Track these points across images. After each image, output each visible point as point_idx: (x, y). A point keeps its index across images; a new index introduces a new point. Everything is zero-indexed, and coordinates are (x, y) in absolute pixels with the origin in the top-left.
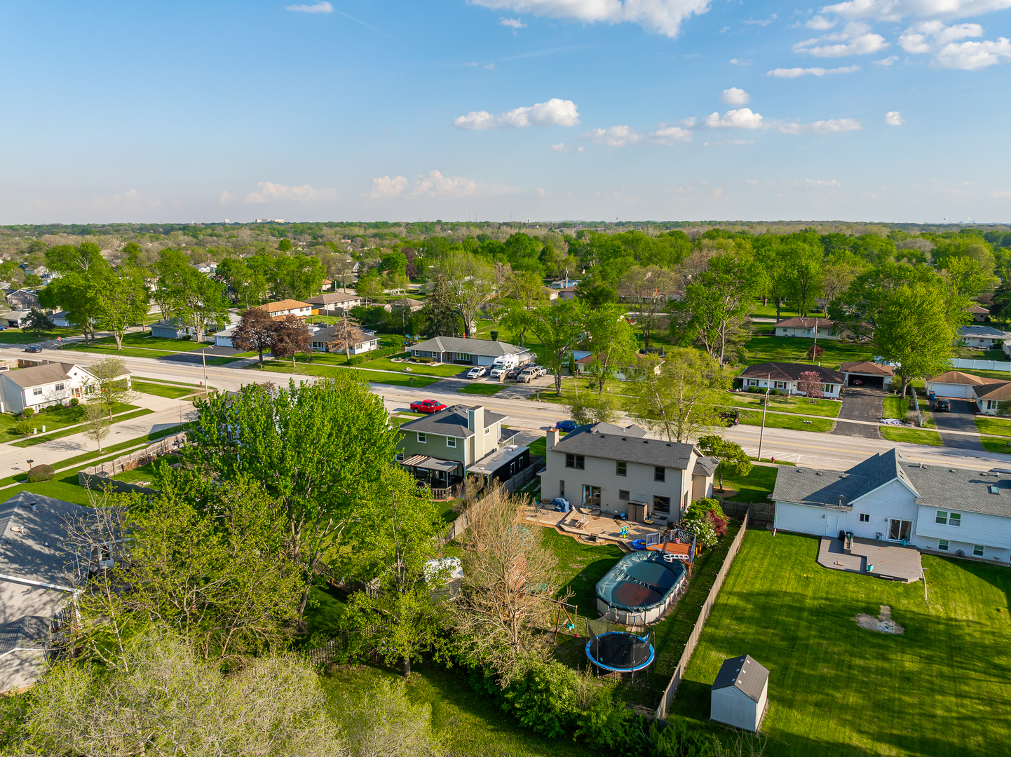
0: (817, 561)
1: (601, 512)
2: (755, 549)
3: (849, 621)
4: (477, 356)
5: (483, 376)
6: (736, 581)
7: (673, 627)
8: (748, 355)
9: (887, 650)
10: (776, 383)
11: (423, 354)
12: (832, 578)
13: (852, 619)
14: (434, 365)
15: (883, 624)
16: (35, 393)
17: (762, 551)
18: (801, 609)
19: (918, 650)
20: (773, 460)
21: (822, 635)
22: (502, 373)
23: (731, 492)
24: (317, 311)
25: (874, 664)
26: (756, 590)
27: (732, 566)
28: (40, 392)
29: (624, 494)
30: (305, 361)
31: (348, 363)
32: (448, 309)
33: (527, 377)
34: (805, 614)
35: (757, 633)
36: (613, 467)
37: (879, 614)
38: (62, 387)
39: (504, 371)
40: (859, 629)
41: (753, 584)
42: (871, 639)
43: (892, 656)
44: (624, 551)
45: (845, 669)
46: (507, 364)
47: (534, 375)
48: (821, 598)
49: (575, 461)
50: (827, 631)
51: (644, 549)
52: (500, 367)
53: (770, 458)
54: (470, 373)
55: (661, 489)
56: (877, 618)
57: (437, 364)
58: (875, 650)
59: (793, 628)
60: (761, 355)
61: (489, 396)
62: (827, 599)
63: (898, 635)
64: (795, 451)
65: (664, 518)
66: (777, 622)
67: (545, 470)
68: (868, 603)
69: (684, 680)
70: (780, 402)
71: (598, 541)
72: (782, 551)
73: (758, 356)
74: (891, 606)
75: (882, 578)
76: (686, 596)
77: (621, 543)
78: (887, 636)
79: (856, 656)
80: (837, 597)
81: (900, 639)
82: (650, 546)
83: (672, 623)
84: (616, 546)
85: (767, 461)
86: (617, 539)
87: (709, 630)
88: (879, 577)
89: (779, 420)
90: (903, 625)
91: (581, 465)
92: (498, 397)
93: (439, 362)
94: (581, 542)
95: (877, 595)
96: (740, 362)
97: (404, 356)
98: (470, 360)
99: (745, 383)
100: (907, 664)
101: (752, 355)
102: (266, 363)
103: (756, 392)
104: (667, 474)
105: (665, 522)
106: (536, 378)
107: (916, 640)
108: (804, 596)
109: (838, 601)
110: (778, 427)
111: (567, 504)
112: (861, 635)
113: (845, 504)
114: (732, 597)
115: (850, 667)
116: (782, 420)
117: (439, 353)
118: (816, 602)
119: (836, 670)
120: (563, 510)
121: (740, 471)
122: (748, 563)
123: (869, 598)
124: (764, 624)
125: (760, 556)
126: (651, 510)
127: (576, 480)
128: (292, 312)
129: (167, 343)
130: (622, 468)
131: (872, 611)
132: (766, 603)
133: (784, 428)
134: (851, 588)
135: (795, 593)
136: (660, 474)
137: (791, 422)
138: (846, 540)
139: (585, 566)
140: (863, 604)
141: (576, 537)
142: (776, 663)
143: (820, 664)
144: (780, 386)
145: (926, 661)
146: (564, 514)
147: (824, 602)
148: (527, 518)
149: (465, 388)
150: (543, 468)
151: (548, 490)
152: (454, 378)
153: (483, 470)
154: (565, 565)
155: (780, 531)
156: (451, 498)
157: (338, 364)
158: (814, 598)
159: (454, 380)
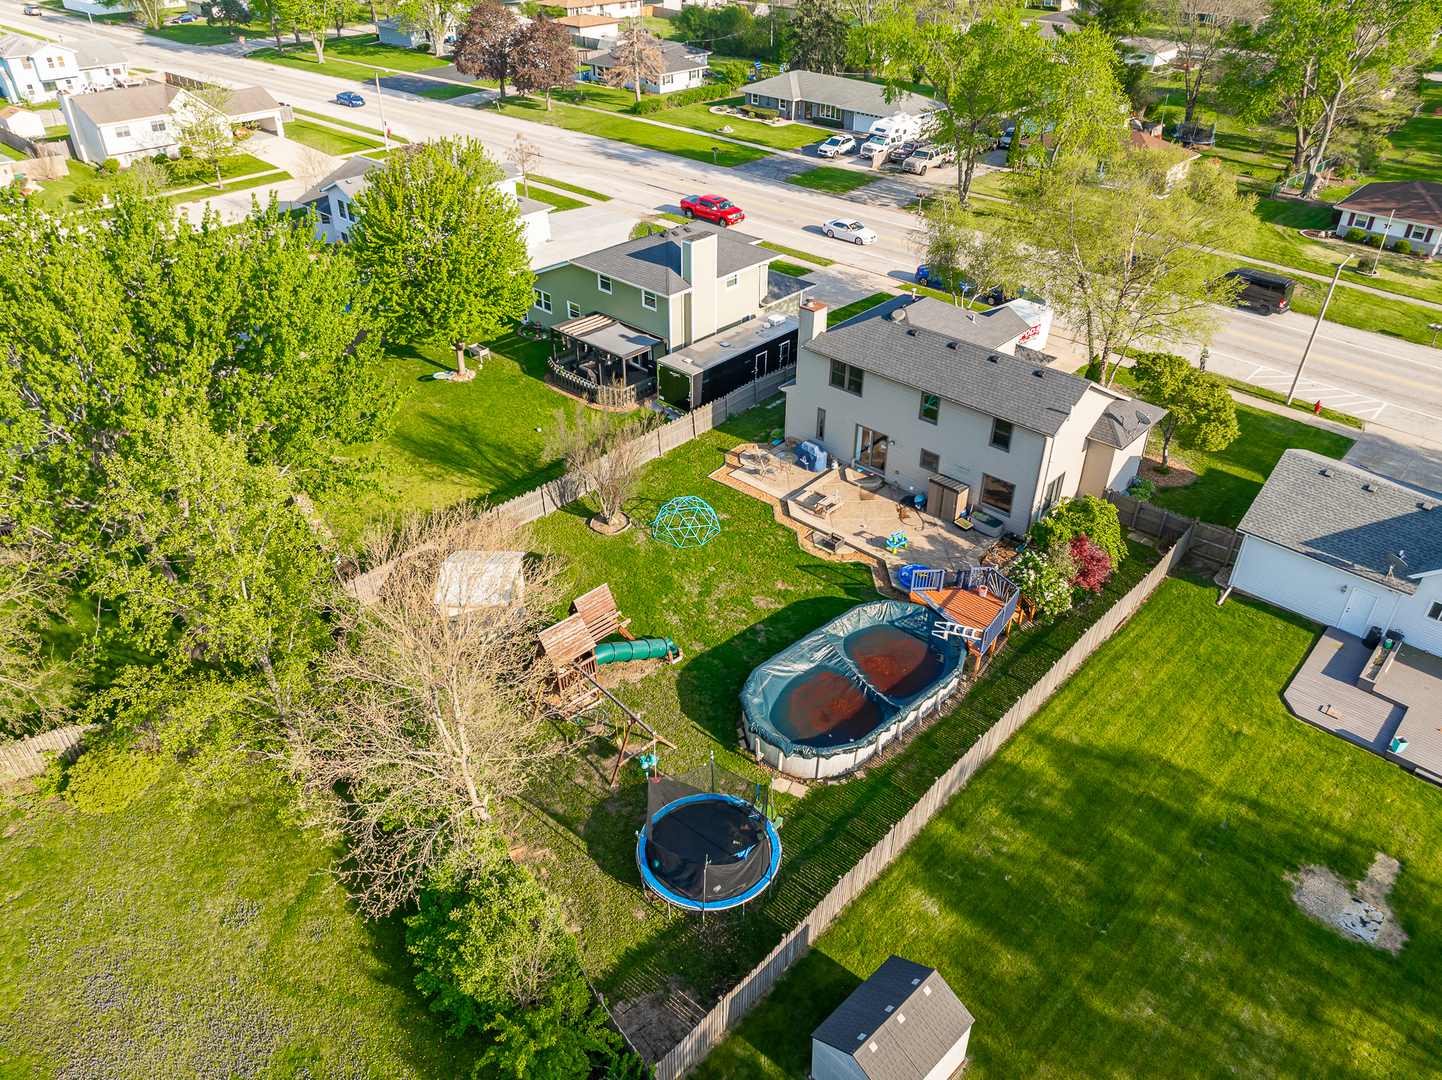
0: (1281, 694)
1: (884, 483)
2: (1158, 631)
3: (1276, 880)
4: (852, 113)
5: (848, 153)
6: (1071, 707)
7: (870, 799)
8: (1388, 153)
9: (1331, 992)
10: (1410, 227)
11: (764, 102)
12: (1295, 747)
13: (1287, 877)
14: (777, 125)
15: (1358, 911)
16: (119, 135)
17: (1172, 640)
18: (1179, 819)
19: (1411, 1013)
20: (1316, 408)
21: (1192, 907)
22: (879, 151)
23: (1183, 473)
24: (649, 10)
25: (1276, 1024)
26: (1102, 744)
27: (1086, 664)
28: (127, 134)
29: (929, 460)
30: (573, 101)
31: (635, 110)
32: (828, 16)
33: (920, 164)
34: (1181, 837)
35: (1042, 862)
36: (915, 404)
37: (1362, 877)
38: (162, 126)
39: (885, 148)
40: (1289, 910)
41: (1104, 724)
42: (1302, 947)
43: (1334, 1014)
44: (878, 583)
45: (1197, 1024)
46: (892, 135)
47: (937, 160)
48: (1242, 800)
49: (847, 377)
50: (1209, 899)
51: (903, 596)
52: (880, 139)
53: (1313, 400)
54: (823, 147)
55: (1001, 465)
56: (1352, 887)
57: (783, 123)
58: (1300, 983)
59: (1132, 870)
60: (1419, 157)
61: (836, 195)
62: (1254, 805)
63: (1382, 955)
64: (1380, 391)
65: (994, 523)
66: (1104, 844)
67: (794, 383)
68: (1350, 840)
69: (814, 952)
70: (1404, 271)
71: (842, 550)
72: (1216, 651)
73: (1410, 159)
74: (1403, 862)
75: (1418, 775)
76: (944, 722)
77: (882, 563)
78: (1351, 950)
79: (1241, 991)
80: (1284, 804)
81: (1380, 966)
82: (919, 594)
83: (873, 789)
84: (868, 569)
85: (1304, 407)
86: (879, 554)
87: (942, 828)
88: (1411, 771)
89: (1381, 312)
90: (1409, 927)
91: (856, 387)
92: (852, 200)
93: (789, 119)
94: (808, 546)
95: (1383, 819)
96: (1364, 168)
97: (733, 103)
98: (839, 120)
99: (1344, 221)
100: (1364, 1049)
101: (1398, 155)
102: (511, 100)
103: (1361, 242)
104: (1017, 437)
105: (996, 531)
106: (939, 167)
107: (1421, 982)
108: (1202, 784)
109: (1278, 815)
110: (1369, 329)
111: (821, 457)
112: (1288, 929)
113: (1402, 574)
114: (1040, 749)
115: (1212, 1018)
116: (1385, 312)
117: (790, 102)
118: (1224, 807)
119: (1174, 1019)
120: (812, 468)
121: (1204, 441)
122: (1123, 666)
123: (1359, 825)
124: (1069, 842)
125: (1159, 653)
126: (976, 501)
127: (847, 414)
129: (393, 56)
130: (930, 409)
131: (1347, 863)
132: (1107, 782)
133: (1383, 332)
134: (1327, 786)
135: (1188, 772)
136: (1002, 434)
137: (1404, 320)
138: (1378, 651)
139: (780, 607)
140: (1336, 840)
141: (802, 533)
142: (1040, 960)
143: (1143, 992)
144: (1418, 235)
145: (1419, 1053)
146: (812, 475)
147: (1243, 810)
148: (737, 474)
149: (803, 175)
150: (790, 378)
151: (798, 423)
152: (796, 152)
153: (688, 365)
154: (746, 595)
155: (1237, 595)
156: (632, 406)
157: (620, 111)
158: (1226, 796)
159: (794, 156)
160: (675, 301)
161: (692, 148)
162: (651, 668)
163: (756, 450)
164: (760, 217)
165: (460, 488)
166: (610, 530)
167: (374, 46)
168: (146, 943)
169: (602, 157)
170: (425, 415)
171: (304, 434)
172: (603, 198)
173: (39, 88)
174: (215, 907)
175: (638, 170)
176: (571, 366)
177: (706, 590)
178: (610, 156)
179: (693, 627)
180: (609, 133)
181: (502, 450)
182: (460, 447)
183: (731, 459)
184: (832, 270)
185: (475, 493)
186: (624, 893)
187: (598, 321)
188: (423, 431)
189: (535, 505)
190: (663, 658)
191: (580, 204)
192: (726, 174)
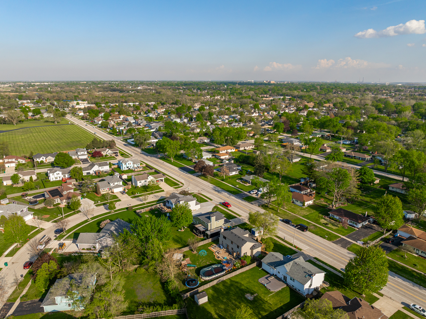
0: (258, 279)
2: (250, 271)
3: (245, 294)
5: (255, 193)
6: (235, 277)
11: (245, 181)
12: (256, 284)
15: (250, 297)
17: (250, 273)
20: (297, 247)
21: (235, 294)
24: (237, 150)
25: (236, 303)
27: (239, 274)
28: (141, 182)
29: (232, 249)
30: (214, 176)
34: (238, 289)
36: (231, 242)
37: (253, 295)
38: (146, 181)
40: (244, 296)
41: (237, 279)
42: (243, 299)
49: (225, 238)
51: (222, 264)
52: (261, 192)
54: (251, 192)
56: (251, 295)
57: (248, 185)
59: (231, 291)
61: (249, 202)
64: (309, 246)
65: (238, 257)
66: (230, 289)
71: (219, 258)
72: (255, 274)
74: (258, 294)
77: (223, 261)
78: (247, 300)
84: (221, 261)
85: (295, 247)
86: (223, 259)
88: (266, 288)
89: (323, 233)
92: (251, 203)
93: (250, 184)
94: (216, 258)
95: (259, 291)
97: (241, 180)
99: (330, 215)
104: (239, 247)
109: (249, 289)
110: (318, 235)
111: (222, 247)
113: (275, 267)
117: (250, 181)
120: (220, 248)
123: (257, 291)
124: (227, 288)
125: (248, 274)
126: (236, 254)
127: (225, 242)
128: (228, 150)
129: (185, 161)
132: (234, 284)
133: (320, 236)
134: (256, 287)
135: (243, 284)
137: (325, 234)
138: (272, 276)
139: (209, 264)
140: (253, 292)
141: (216, 256)
144: (340, 219)
148: (212, 248)
149: (246, 197)
150: (220, 237)
151: (220, 242)
152: (247, 192)
153: (209, 233)
154: (206, 262)
155: (263, 269)
156: (202, 237)
157: (221, 180)
158: (245, 287)
159: (246, 193)
160: (209, 224)
161: (230, 190)
162: (193, 268)
163: (215, 245)
164: (235, 206)
165: (179, 246)
166: (194, 253)
167: (182, 158)
168: (143, 284)
169: (214, 191)
170: (176, 236)
171: (163, 239)
172: (211, 200)
173: (126, 168)
174: (149, 282)
175: (219, 194)
176: (196, 231)
177: (202, 261)
178: (216, 191)
179: (199, 264)
180: (217, 184)
181: (185, 242)
182: (180, 241)
183: (212, 246)
184: (240, 218)
185: (180, 247)
186: (184, 286)
187: (200, 225)
188: (176, 238)
189: (186, 249)
190: (195, 267)
191: (207, 201)
192: (233, 196)
